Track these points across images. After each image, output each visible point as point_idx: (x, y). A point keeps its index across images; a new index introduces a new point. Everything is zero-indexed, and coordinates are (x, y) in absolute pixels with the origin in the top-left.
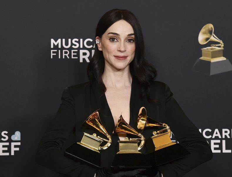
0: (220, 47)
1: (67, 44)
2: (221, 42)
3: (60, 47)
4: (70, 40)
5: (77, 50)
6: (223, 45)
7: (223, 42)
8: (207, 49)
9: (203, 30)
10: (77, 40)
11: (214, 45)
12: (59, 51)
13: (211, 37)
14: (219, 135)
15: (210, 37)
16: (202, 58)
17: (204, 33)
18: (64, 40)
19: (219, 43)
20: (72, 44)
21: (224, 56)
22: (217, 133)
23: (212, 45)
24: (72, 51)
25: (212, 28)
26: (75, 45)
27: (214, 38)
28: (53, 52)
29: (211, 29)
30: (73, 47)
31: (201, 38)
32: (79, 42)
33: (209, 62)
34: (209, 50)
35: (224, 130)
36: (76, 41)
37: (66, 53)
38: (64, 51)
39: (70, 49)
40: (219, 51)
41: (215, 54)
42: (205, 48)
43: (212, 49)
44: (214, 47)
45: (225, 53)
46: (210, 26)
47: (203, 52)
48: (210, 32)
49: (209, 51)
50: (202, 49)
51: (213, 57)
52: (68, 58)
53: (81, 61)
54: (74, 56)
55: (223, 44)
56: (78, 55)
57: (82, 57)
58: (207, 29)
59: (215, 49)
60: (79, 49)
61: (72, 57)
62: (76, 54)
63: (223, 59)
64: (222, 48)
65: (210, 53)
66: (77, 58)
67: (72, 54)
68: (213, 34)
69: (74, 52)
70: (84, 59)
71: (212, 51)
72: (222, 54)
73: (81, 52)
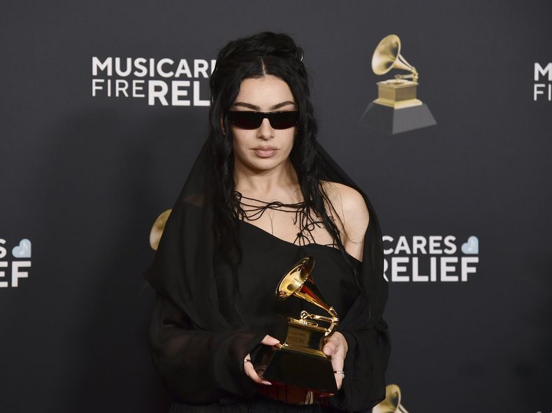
0: (410, 79)
1: (123, 68)
2: (414, 70)
3: (110, 73)
4: (129, 60)
5: (143, 82)
6: (417, 77)
7: (418, 71)
8: (388, 83)
9: (382, 46)
10: (144, 61)
11: (401, 76)
12: (109, 81)
13: (394, 60)
14: (406, 248)
15: (392, 60)
16: (378, 101)
17: (383, 53)
18: (118, 60)
19: (409, 72)
20: (134, 69)
21: (418, 98)
22: (403, 245)
23: (396, 76)
24: (135, 82)
25: (397, 43)
26: (140, 71)
27: (400, 63)
28: (98, 84)
29: (395, 45)
30: (136, 74)
31: (378, 63)
32: (147, 65)
33: (391, 110)
34: (391, 86)
35: (415, 239)
36: (141, 63)
37: (122, 85)
38: (118, 82)
39: (130, 78)
40: (409, 88)
41: (402, 94)
42: (385, 82)
43: (396, 84)
44: (400, 81)
45: (420, 92)
46: (394, 39)
47: (379, 88)
48: (394, 52)
49: (390, 88)
50: (378, 83)
51: (398, 99)
52: (126, 95)
53: (151, 102)
54: (138, 92)
55: (417, 74)
56: (146, 91)
57: (152, 94)
58: (388, 44)
59: (402, 85)
60: (147, 78)
61: (135, 95)
62: (141, 88)
63: (416, 103)
64: (414, 83)
65: (394, 92)
66: (143, 96)
67: (135, 88)
68: (399, 55)
69: (138, 85)
70: (157, 99)
71: (396, 87)
72: (415, 94)
73: (152, 84)
